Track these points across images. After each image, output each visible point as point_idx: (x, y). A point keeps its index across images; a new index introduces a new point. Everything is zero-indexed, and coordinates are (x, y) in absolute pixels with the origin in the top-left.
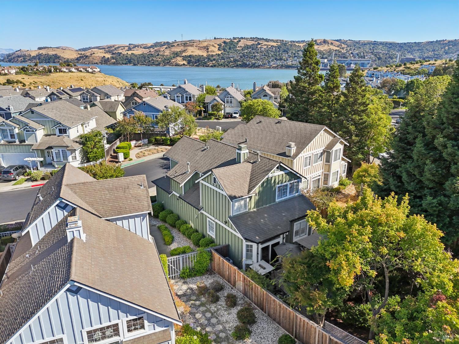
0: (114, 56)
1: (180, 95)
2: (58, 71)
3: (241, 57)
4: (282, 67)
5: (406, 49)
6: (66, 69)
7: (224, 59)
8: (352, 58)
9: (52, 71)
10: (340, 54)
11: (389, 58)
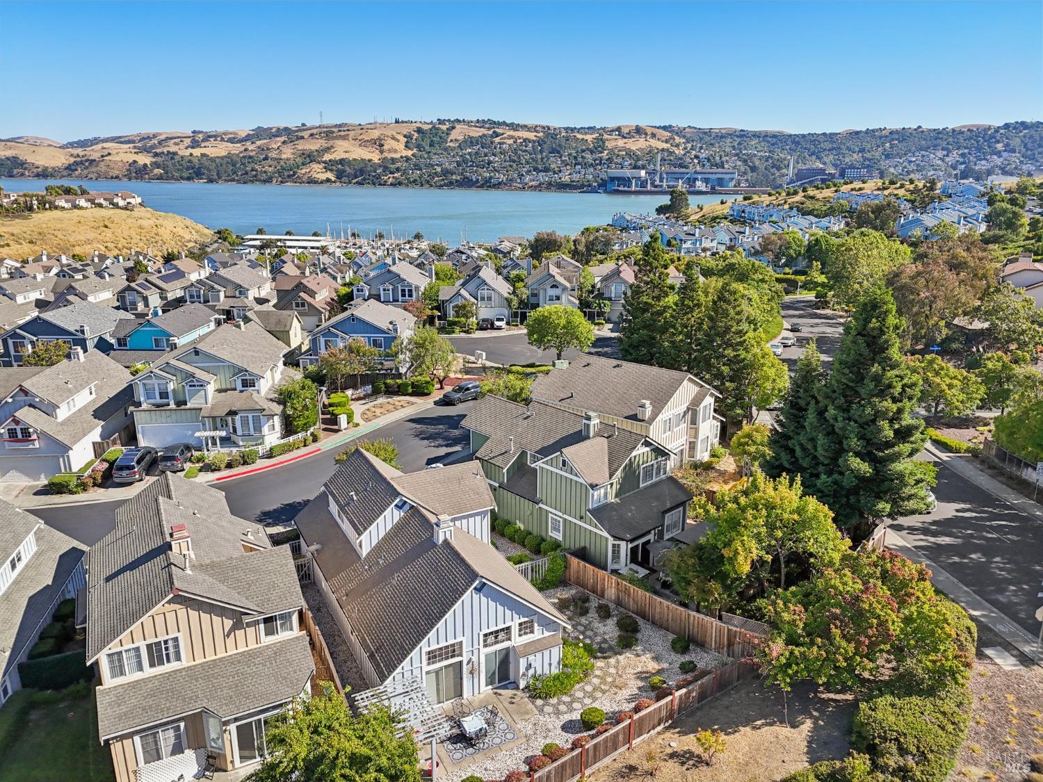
0: (159, 159)
1: (391, 287)
2: (47, 206)
3: (459, 164)
4: (550, 186)
5: (806, 149)
6: (67, 201)
7: (421, 170)
8: (698, 167)
9: (35, 207)
10: (672, 158)
11: (772, 167)
